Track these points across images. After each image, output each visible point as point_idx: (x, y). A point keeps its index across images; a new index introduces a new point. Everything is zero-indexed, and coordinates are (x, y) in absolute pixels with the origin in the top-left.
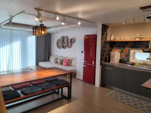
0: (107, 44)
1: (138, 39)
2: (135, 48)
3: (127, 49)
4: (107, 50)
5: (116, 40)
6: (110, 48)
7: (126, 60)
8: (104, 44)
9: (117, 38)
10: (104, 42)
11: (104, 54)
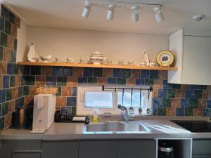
0: (16, 73)
1: (97, 65)
2: (89, 81)
3: (69, 84)
4: (17, 91)
5: (46, 62)
6: (24, 82)
7: (70, 112)
8: (9, 72)
9: (49, 57)
10: (9, 65)
11: (8, 104)
